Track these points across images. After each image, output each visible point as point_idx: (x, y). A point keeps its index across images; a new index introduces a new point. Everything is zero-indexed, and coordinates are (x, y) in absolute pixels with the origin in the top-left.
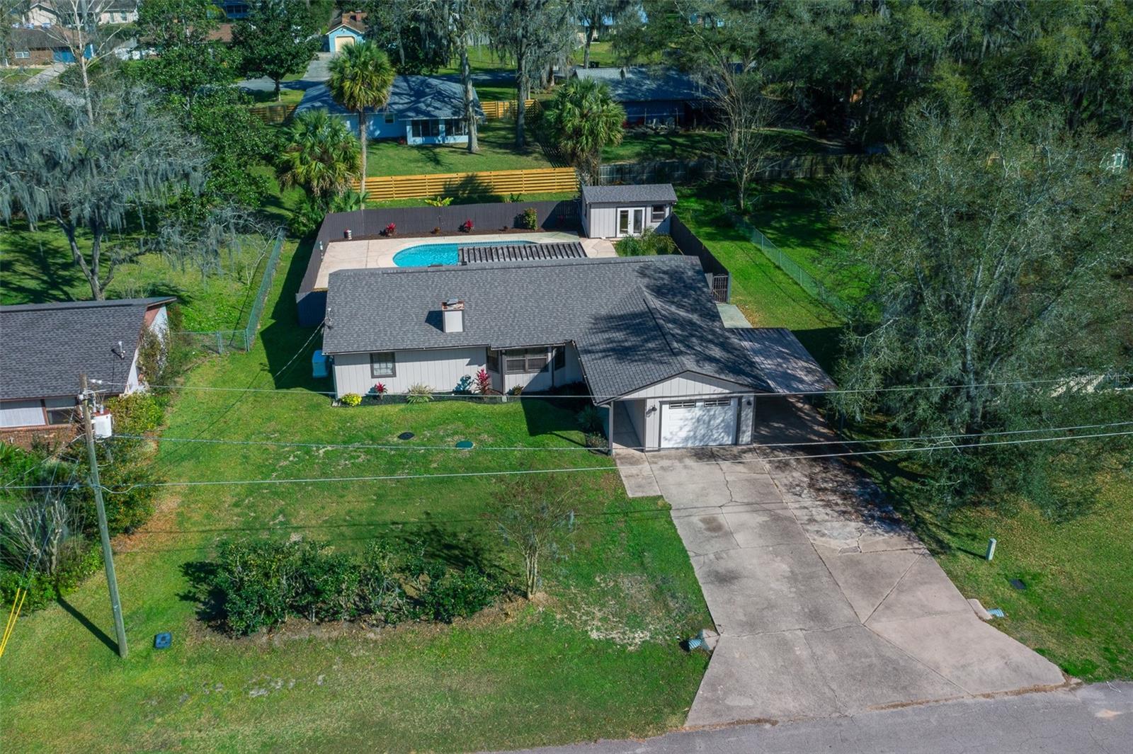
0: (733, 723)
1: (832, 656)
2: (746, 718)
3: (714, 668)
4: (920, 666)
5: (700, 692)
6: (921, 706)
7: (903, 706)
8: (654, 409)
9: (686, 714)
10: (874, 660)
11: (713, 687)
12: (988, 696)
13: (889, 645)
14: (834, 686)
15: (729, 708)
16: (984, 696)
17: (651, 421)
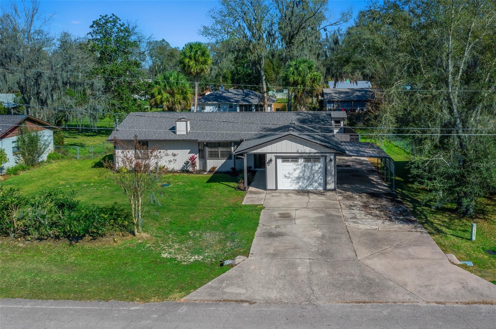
0: (220, 301)
1: (325, 273)
2: (232, 299)
3: (231, 272)
4: (391, 283)
5: (210, 283)
6: (381, 304)
7: (364, 303)
8: (271, 160)
9: (188, 294)
10: (356, 278)
11: (222, 281)
12: (441, 303)
13: (372, 271)
14: (315, 288)
15: (224, 293)
16: (437, 303)
17: (270, 169)
